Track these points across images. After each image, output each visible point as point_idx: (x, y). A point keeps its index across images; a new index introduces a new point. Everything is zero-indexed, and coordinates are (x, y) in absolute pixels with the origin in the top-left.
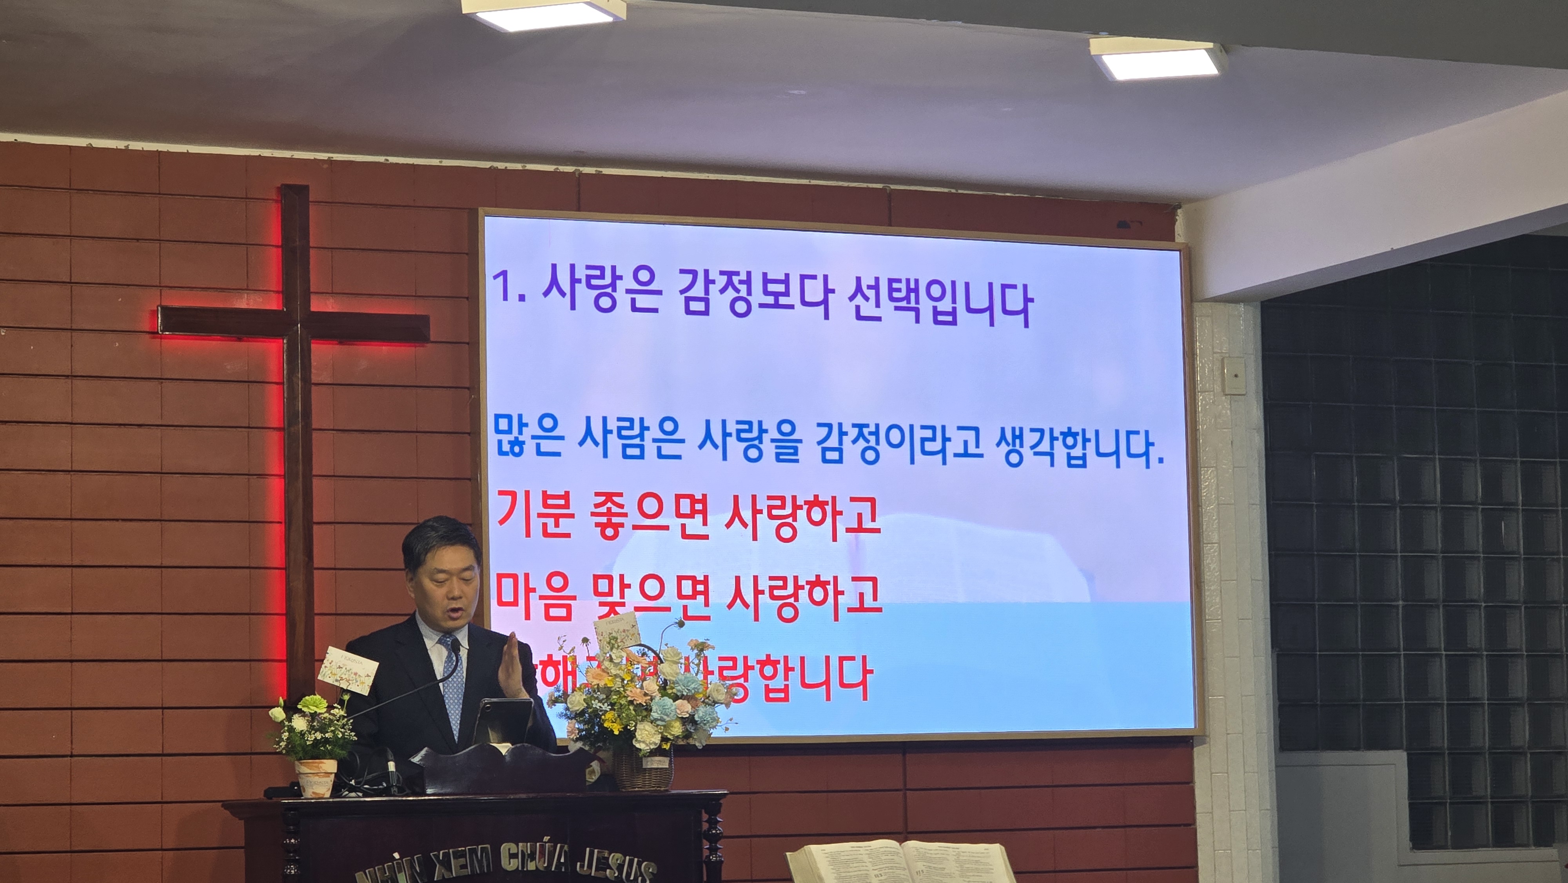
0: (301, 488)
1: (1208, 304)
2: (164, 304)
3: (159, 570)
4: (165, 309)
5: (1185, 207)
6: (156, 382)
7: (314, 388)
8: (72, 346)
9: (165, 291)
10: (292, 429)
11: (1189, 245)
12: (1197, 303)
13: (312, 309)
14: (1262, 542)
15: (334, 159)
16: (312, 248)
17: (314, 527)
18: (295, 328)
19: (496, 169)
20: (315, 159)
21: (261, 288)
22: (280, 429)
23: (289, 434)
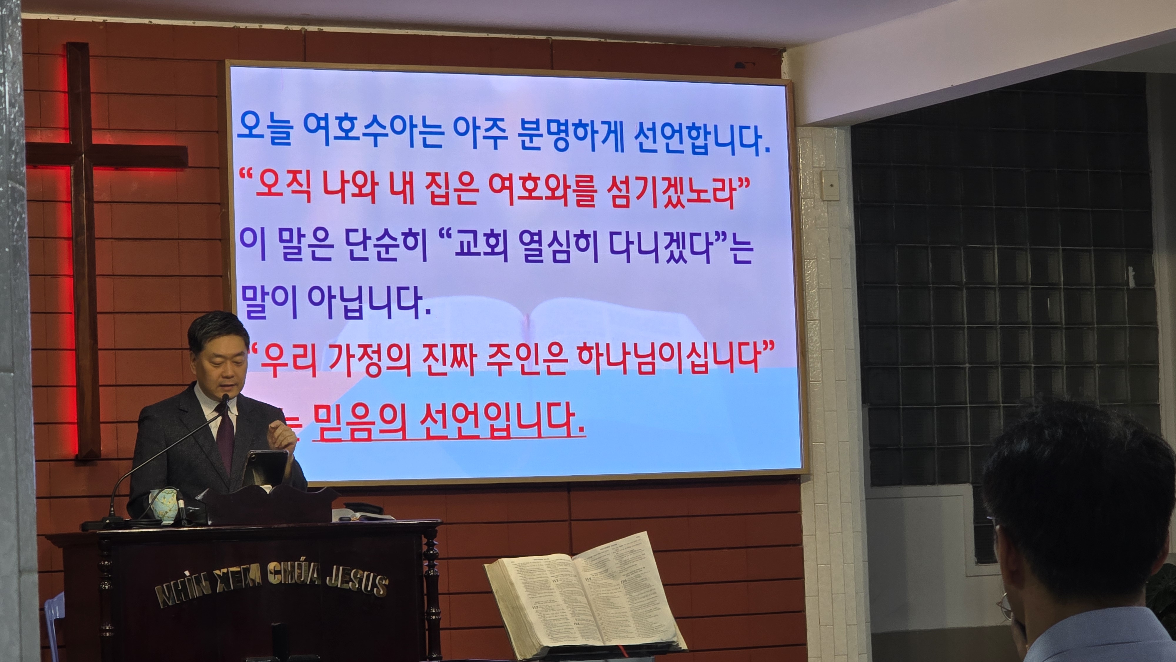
0: (87, 285)
1: (809, 128)
5: (789, 49)
7: (96, 205)
10: (79, 238)
11: (793, 81)
12: (799, 128)
13: (93, 142)
14: (854, 319)
15: (108, 21)
16: (93, 93)
17: (98, 316)
18: (80, 157)
19: (239, 28)
20: (93, 22)
21: (52, 126)
22: (69, 239)
23: (76, 242)
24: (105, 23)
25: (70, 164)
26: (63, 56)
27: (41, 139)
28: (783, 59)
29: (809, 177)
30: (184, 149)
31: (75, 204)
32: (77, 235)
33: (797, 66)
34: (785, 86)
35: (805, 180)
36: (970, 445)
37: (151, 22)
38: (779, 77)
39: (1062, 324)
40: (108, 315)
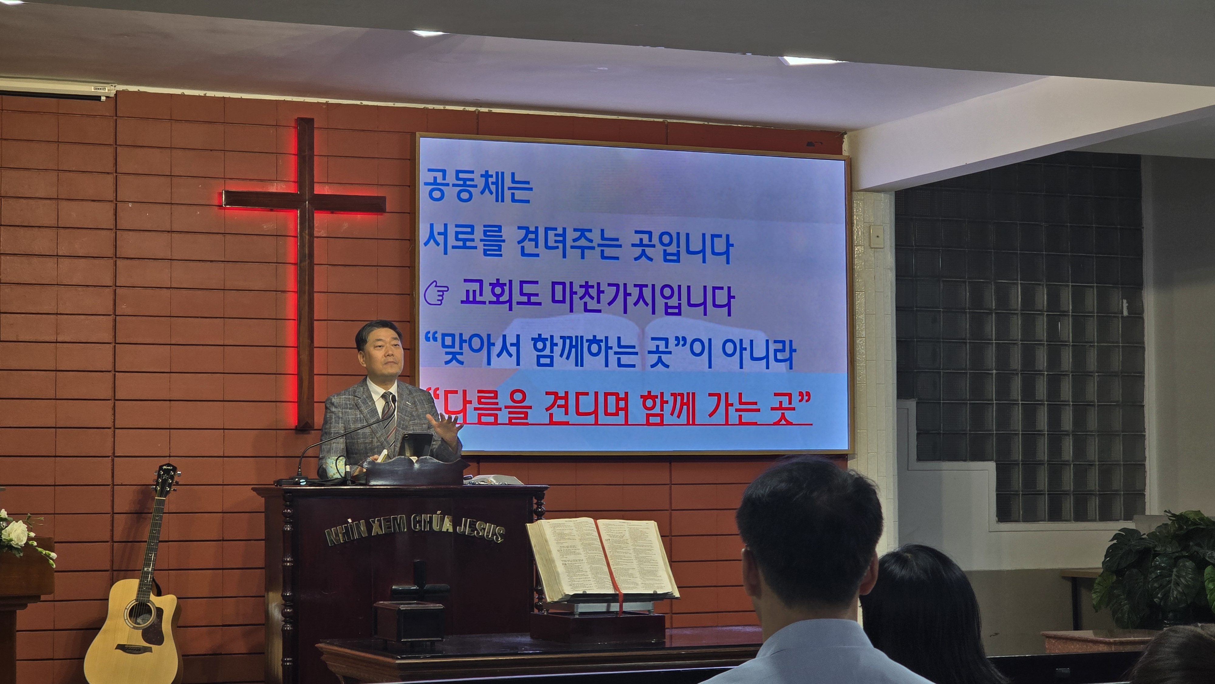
0: (307, 300)
1: (862, 193)
2: (227, 189)
3: (222, 348)
4: (227, 192)
5: (849, 133)
6: (221, 236)
7: (315, 239)
8: (171, 213)
9: (228, 181)
10: (302, 265)
11: (850, 157)
12: (854, 192)
13: (315, 193)
14: (892, 338)
15: (330, 102)
16: (316, 155)
17: (315, 322)
18: (305, 204)
19: (428, 109)
20: (318, 102)
21: (285, 180)
22: (295, 264)
23: (300, 267)
24: (327, 104)
25: (297, 209)
26: (295, 127)
27: (277, 189)
28: (844, 140)
29: (861, 230)
30: (383, 199)
31: (300, 239)
32: (301, 262)
33: (854, 146)
34: (845, 160)
35: (858, 232)
36: (995, 432)
37: (362, 103)
38: (842, 154)
39: (1069, 342)
40: (323, 322)
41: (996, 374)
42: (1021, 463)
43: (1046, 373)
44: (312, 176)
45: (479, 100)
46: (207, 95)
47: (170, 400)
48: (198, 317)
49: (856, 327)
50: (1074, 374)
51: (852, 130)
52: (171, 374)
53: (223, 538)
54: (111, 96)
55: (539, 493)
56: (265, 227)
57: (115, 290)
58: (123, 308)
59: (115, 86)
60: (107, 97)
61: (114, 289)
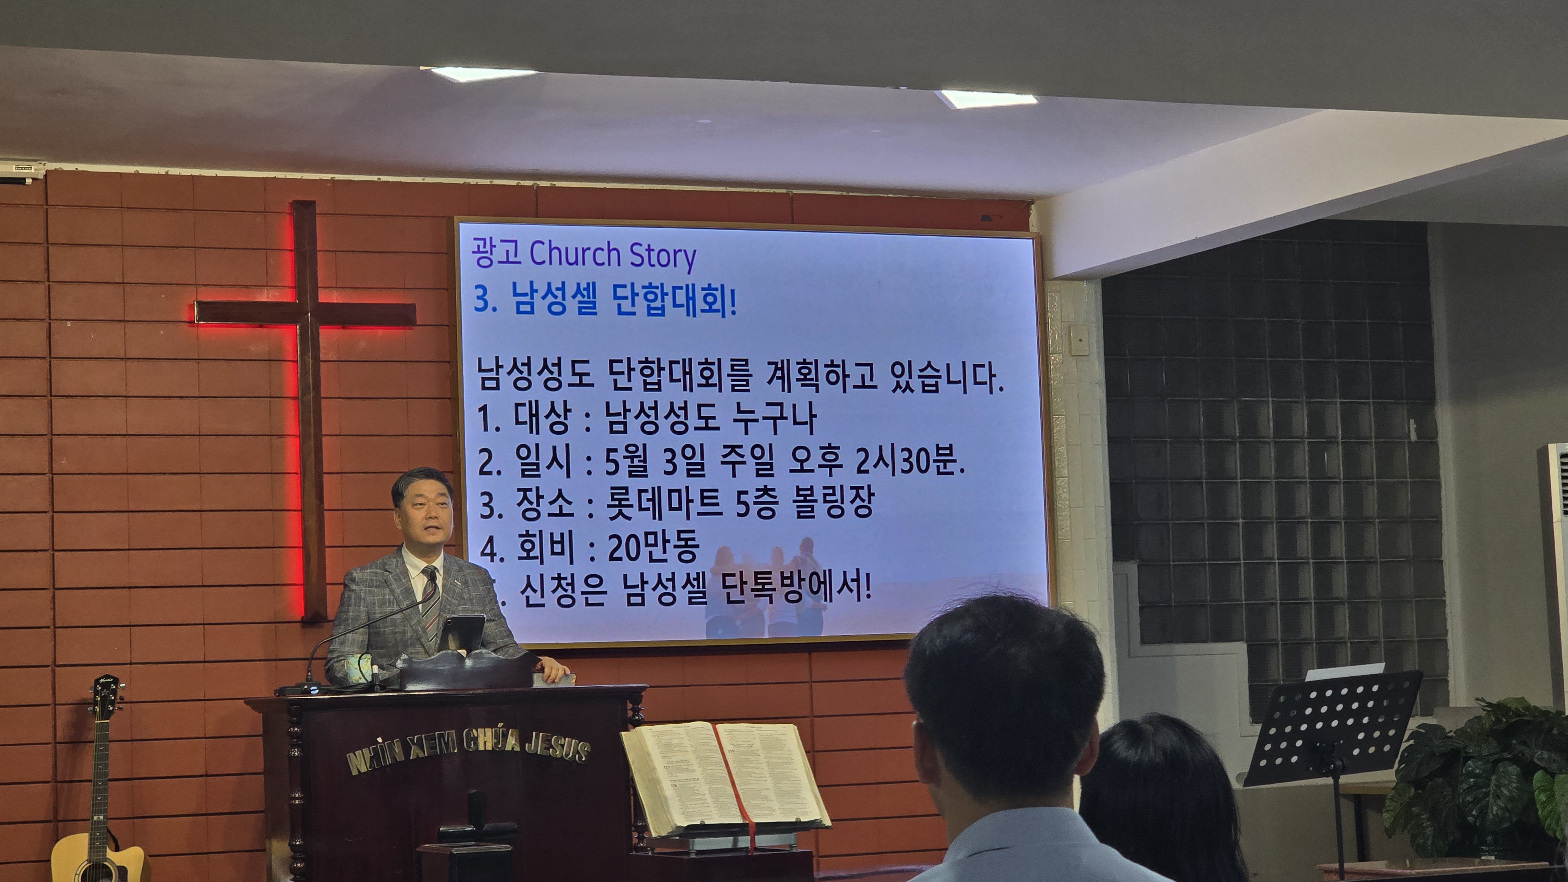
0: (313, 446)
1: (1058, 282)
2: (199, 299)
3: (199, 514)
4: (200, 303)
5: (1037, 203)
6: (194, 363)
7: (322, 364)
8: (125, 334)
9: (200, 289)
10: (305, 399)
11: (1041, 234)
12: (1048, 282)
13: (320, 301)
14: (1104, 476)
15: (336, 179)
16: (320, 251)
17: (325, 476)
18: (306, 316)
19: (469, 185)
20: (320, 179)
21: (279, 285)
22: (295, 398)
23: (302, 402)
24: (333, 181)
25: (296, 323)
26: (290, 214)
27: (267, 298)
28: (1031, 211)
29: (1058, 332)
30: (412, 307)
31: (302, 363)
32: (303, 395)
33: (1046, 219)
34: (1033, 239)
35: (1054, 334)
36: (1244, 602)
37: (380, 179)
38: (1028, 230)
39: (1340, 479)
40: (335, 476)
41: (1244, 523)
42: (1281, 643)
43: (1310, 520)
44: (315, 278)
45: (538, 170)
46: (170, 173)
47: (129, 588)
48: (164, 474)
49: (1055, 463)
50: (1348, 521)
51: (1041, 198)
52: (130, 552)
53: (206, 772)
54: (39, 177)
55: (635, 695)
56: (253, 349)
57: (52, 439)
58: (62, 464)
59: (44, 164)
60: (33, 179)
61: (50, 438)
